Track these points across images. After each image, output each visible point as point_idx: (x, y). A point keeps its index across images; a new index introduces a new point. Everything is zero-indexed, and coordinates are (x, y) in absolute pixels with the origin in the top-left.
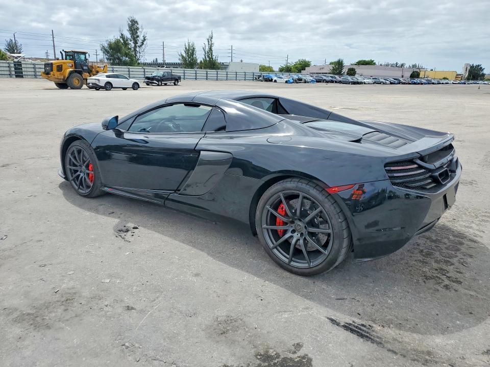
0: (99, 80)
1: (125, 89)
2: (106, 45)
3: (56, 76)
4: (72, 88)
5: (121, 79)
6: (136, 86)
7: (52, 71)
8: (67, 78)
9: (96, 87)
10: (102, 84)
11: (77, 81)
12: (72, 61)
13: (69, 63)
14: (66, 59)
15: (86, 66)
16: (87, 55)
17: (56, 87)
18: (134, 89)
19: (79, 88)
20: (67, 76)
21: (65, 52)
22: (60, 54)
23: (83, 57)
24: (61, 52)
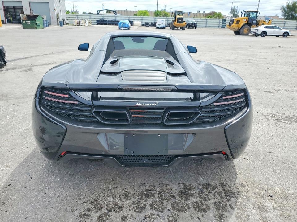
0: (258, 30)
1: (277, 36)
2: (285, 5)
3: (234, 27)
4: (242, 35)
5: (274, 30)
6: (286, 35)
7: (233, 24)
8: (241, 28)
9: (256, 35)
10: (259, 33)
11: (246, 31)
12: (248, 18)
13: (244, 19)
14: (244, 16)
15: (255, 20)
16: (258, 13)
17: (234, 34)
18: (284, 37)
19: (247, 35)
20: (240, 27)
21: (245, 12)
22: (241, 14)
23: (255, 15)
24: (242, 12)
